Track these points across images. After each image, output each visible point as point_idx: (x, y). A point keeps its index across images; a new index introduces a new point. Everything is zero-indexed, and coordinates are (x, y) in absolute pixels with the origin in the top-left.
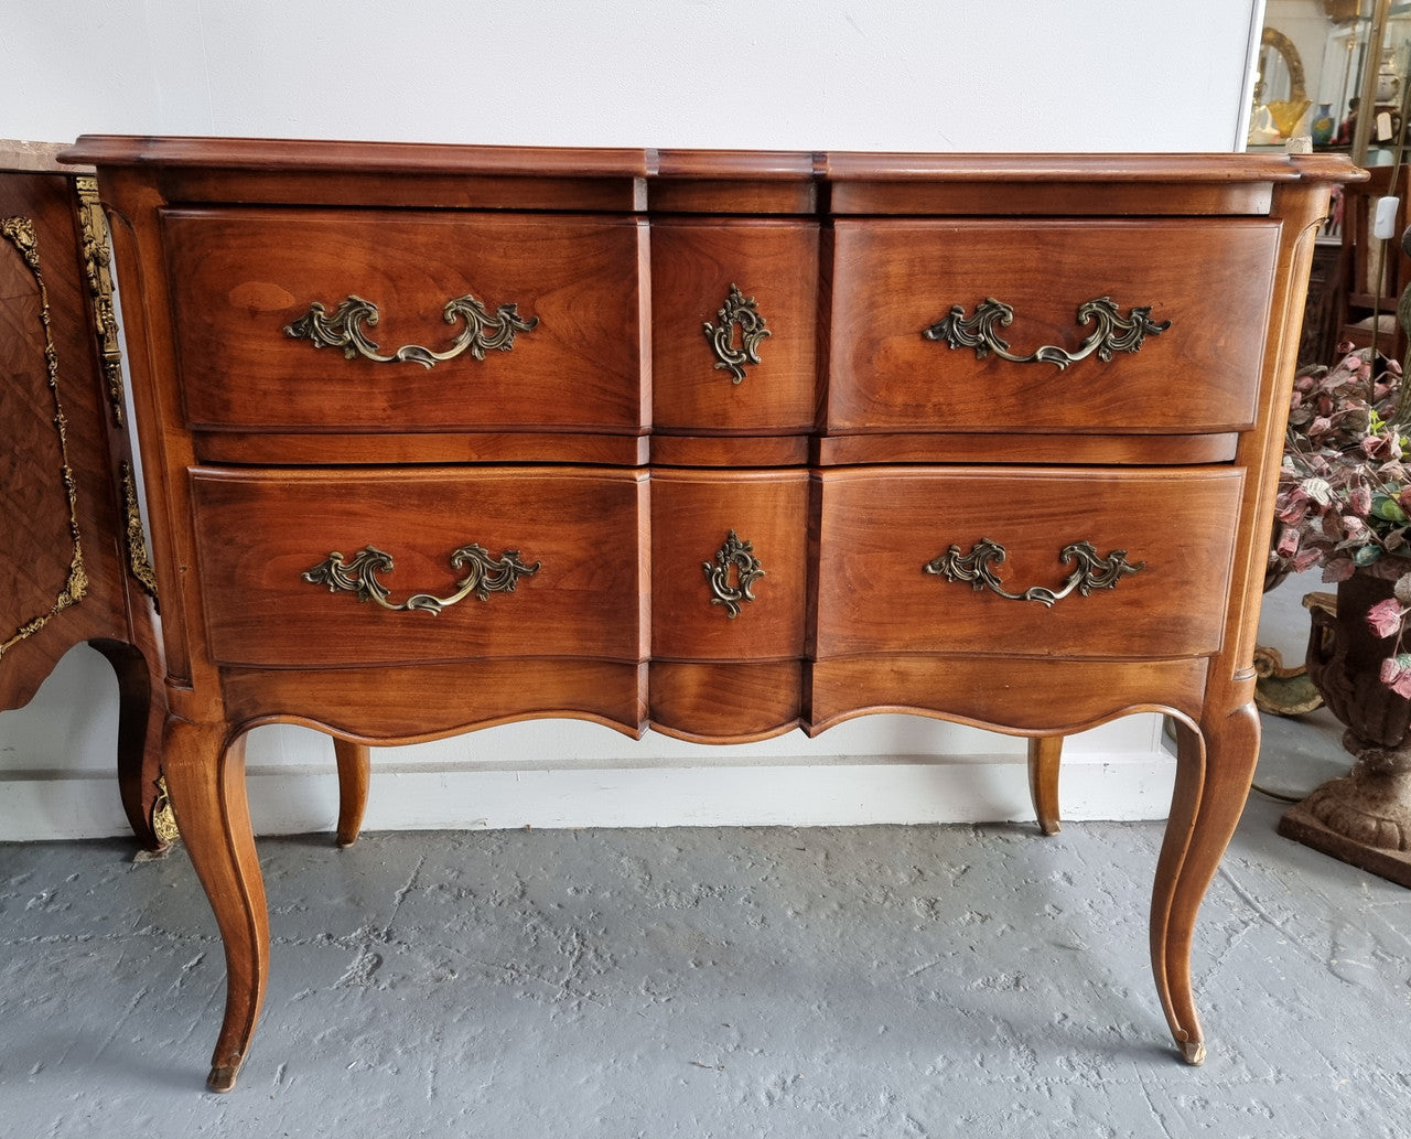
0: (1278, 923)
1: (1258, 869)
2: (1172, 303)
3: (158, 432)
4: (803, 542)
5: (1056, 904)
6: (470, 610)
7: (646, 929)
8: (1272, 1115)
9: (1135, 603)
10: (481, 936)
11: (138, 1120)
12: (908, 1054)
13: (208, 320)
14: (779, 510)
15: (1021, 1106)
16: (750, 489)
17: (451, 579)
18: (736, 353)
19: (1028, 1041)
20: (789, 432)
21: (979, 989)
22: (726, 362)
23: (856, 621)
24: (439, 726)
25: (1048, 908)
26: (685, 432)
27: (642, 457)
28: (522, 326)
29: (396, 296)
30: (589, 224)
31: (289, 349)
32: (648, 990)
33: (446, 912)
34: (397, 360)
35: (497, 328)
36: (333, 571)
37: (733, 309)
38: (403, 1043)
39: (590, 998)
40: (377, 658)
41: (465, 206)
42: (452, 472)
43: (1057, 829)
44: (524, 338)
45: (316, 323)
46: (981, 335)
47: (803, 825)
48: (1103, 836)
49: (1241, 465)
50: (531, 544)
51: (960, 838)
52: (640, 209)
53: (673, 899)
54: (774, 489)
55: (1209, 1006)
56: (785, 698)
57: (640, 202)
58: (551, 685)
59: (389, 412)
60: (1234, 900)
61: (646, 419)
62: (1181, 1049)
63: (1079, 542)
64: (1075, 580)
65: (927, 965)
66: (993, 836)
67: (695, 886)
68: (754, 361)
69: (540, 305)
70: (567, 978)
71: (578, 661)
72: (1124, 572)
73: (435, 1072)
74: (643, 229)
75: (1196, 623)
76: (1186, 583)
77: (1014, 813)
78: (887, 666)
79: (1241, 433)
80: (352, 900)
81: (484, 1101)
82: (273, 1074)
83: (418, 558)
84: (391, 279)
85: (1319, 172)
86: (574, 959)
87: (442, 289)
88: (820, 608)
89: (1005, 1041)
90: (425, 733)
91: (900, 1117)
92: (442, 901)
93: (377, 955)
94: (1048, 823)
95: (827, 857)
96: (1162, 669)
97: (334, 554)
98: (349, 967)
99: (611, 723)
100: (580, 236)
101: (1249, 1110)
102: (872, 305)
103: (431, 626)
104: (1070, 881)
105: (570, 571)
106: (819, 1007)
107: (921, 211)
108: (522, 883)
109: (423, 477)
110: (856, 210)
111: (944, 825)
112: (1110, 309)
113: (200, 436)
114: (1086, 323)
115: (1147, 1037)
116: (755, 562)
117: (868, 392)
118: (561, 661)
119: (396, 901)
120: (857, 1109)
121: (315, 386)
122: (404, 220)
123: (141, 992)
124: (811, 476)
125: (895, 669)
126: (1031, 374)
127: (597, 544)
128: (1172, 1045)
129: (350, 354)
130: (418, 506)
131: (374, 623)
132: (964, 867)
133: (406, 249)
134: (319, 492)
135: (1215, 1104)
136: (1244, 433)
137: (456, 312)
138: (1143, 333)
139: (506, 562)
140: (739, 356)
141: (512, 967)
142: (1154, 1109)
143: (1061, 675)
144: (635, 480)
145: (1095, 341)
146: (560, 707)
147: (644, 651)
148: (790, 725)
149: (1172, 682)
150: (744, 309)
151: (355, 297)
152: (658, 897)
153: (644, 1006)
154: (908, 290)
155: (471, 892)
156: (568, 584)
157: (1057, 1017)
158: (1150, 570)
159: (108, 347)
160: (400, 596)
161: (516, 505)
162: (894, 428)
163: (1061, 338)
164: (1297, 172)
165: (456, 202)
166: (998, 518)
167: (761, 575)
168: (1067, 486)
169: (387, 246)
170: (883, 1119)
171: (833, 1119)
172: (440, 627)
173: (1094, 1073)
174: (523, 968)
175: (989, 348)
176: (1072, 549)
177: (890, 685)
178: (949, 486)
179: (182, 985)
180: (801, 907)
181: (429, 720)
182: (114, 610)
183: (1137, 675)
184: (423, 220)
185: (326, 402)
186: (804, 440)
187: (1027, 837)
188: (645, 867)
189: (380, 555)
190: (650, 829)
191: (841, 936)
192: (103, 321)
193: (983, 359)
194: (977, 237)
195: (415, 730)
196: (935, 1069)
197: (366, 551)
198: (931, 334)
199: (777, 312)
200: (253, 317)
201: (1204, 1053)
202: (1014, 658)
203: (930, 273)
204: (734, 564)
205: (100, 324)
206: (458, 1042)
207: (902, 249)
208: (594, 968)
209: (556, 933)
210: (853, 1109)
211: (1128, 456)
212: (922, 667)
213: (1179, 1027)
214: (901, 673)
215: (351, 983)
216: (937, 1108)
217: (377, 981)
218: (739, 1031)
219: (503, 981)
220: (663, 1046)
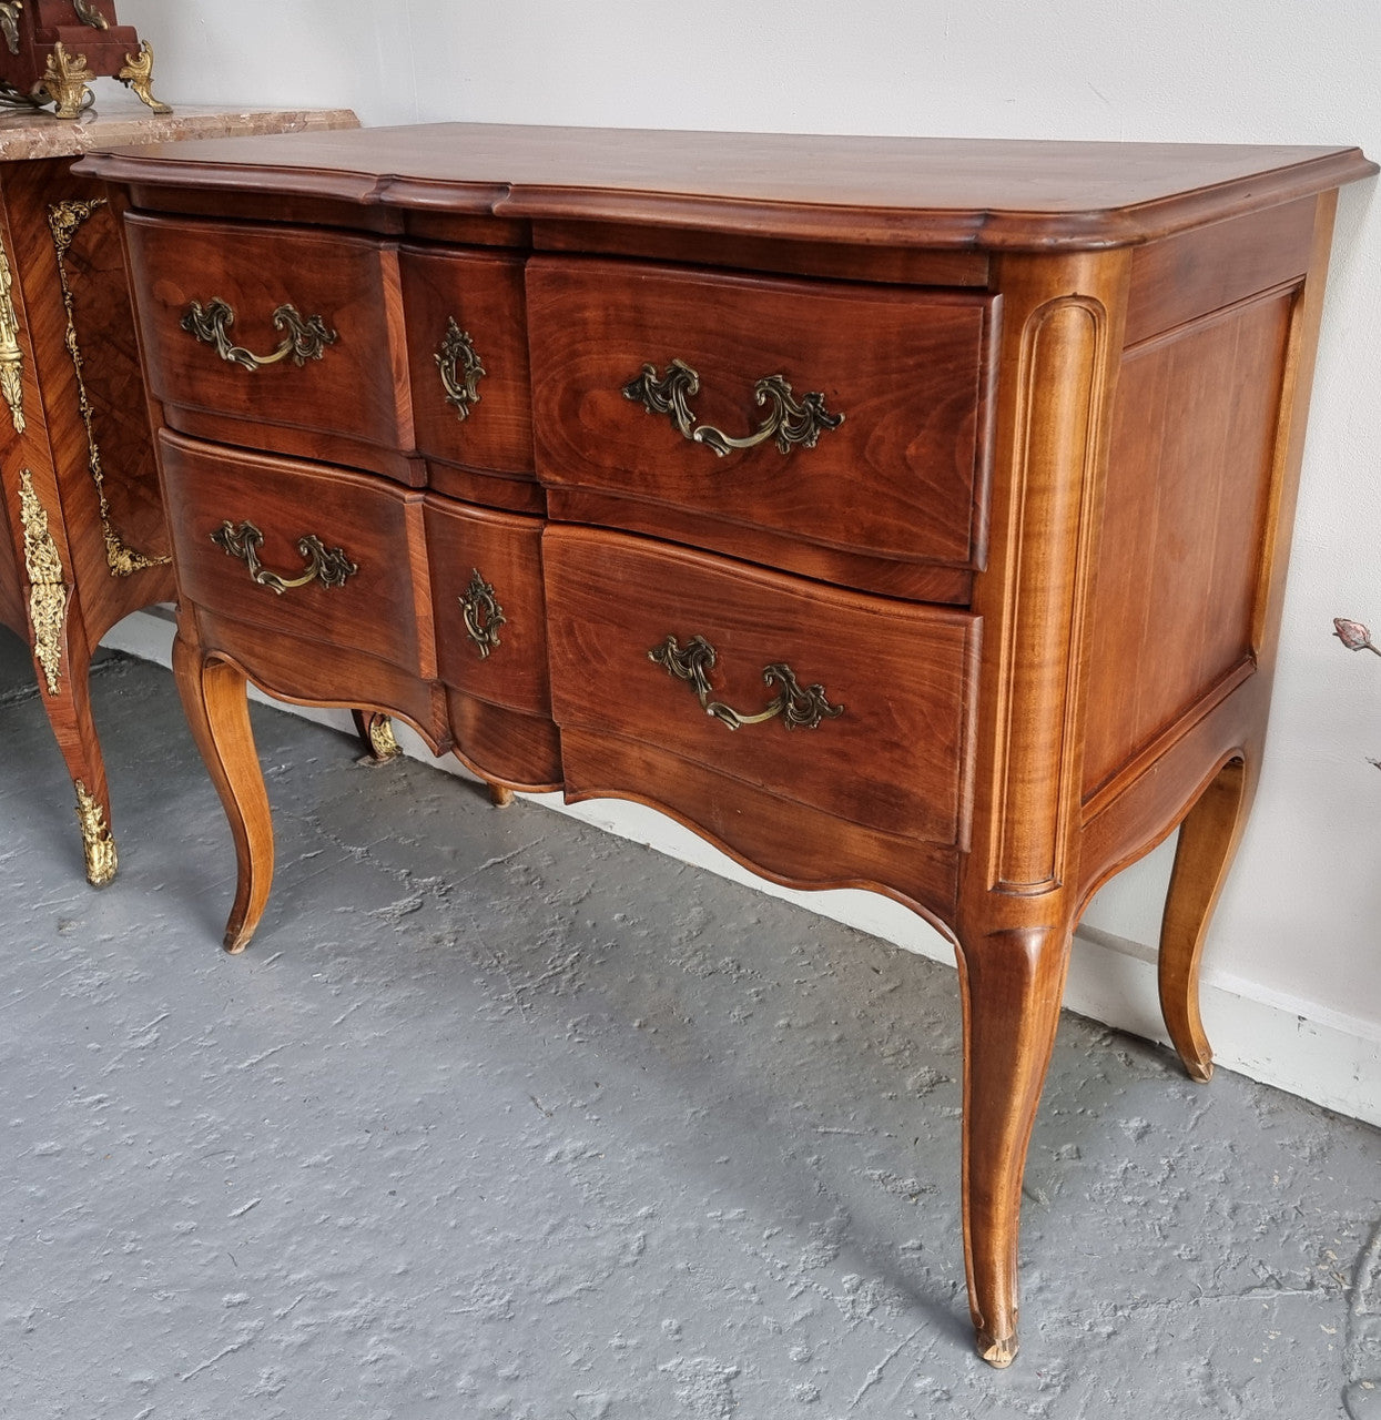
2: (845, 393)
6: (315, 595)
10: (508, 922)
14: (514, 559)
16: (488, 531)
17: (299, 562)
18: (459, 388)
22: (453, 397)
23: (592, 694)
29: (243, 300)
31: (184, 340)
35: (309, 338)
36: (227, 537)
37: (453, 342)
38: (364, 976)
39: (524, 1009)
44: (327, 349)
46: (671, 402)
49: (976, 613)
54: (507, 535)
61: (408, 443)
63: (778, 664)
64: (775, 707)
68: (474, 399)
70: (527, 985)
72: (823, 712)
75: (915, 800)
76: (900, 746)
78: (635, 753)
80: (455, 852)
83: (280, 539)
84: (240, 286)
86: (551, 973)
87: (272, 297)
92: (513, 882)
96: (885, 845)
97: (226, 522)
98: (394, 903)
102: (573, 354)
105: (379, 579)
110: (560, 246)
112: (782, 390)
116: (496, 607)
117: (579, 450)
119: (483, 867)
120: (612, 1206)
125: (643, 758)
130: (275, 493)
133: (247, 259)
138: (817, 425)
139: (335, 559)
140: (460, 393)
142: (880, 1370)
143: (784, 816)
144: (405, 501)
145: (770, 426)
148: (555, 786)
150: (461, 345)
151: (217, 299)
153: (556, 1036)
154: (606, 340)
155: (542, 883)
156: (380, 591)
158: (853, 718)
162: (606, 492)
166: (708, 616)
167: (503, 621)
169: (234, 255)
170: (620, 1225)
173: (869, 1307)
174: (506, 962)
176: (772, 670)
177: (640, 775)
183: (861, 843)
189: (254, 530)
194: (664, 287)
196: (721, 1215)
197: (246, 524)
198: (627, 394)
199: (491, 350)
200: (165, 310)
203: (624, 324)
204: (480, 605)
206: (397, 995)
208: (557, 988)
209: (563, 945)
210: (608, 1203)
211: (828, 573)
212: (666, 764)
213: (976, 1309)
214: (648, 764)
215: (382, 916)
216: (675, 1245)
217: (400, 923)
218: (603, 1094)
219: (480, 965)
220: (529, 1075)
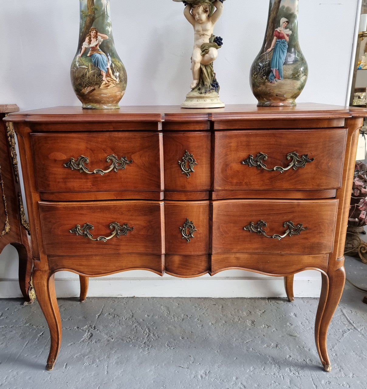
0: (359, 330)
1: (355, 313)
2: (314, 153)
3: (30, 192)
4: (208, 221)
5: (291, 323)
6: (114, 240)
7: (168, 328)
8: (350, 387)
9: (306, 239)
10: (121, 328)
12: (242, 366)
13: (43, 163)
14: (201, 212)
15: (274, 382)
16: (192, 206)
17: (109, 231)
18: (187, 169)
19: (278, 363)
20: (204, 190)
21: (265, 348)
22: (185, 172)
23: (224, 243)
24: (107, 272)
25: (288, 324)
26: (174, 191)
27: (162, 197)
28: (128, 162)
29: (93, 155)
30: (146, 134)
31: (65, 170)
32: (168, 345)
33: (111, 321)
34: (94, 173)
35: (121, 163)
36: (77, 230)
37: (186, 157)
38: (99, 358)
39: (151, 347)
40: (90, 253)
41: (112, 130)
42: (109, 202)
43: (293, 300)
44: (128, 165)
45: (72, 163)
46: (258, 163)
47: (216, 297)
48: (308, 302)
49: (337, 198)
50: (131, 222)
51: (263, 302)
52: (160, 130)
53: (176, 319)
54: (199, 206)
55: (334, 354)
56: (203, 265)
57: (160, 127)
58: (138, 261)
59: (92, 187)
60: (346, 323)
61: (162, 187)
62: (324, 367)
63: (289, 221)
64: (287, 232)
65: (250, 340)
66: (273, 302)
67: (183, 315)
68: (193, 171)
69: (133, 156)
70: (145, 341)
71: (146, 254)
72: (302, 230)
73: (107, 367)
74: (161, 135)
75: (324, 244)
76: (321, 233)
77: (280, 295)
78: (233, 256)
79: (337, 190)
80: (84, 317)
81: (121, 375)
82: (63, 366)
83: (100, 226)
84: (92, 151)
85: (357, 115)
86: (147, 336)
87: (106, 153)
88: (213, 240)
89: (272, 363)
90: (103, 274)
91: (239, 384)
92: (110, 318)
93: (91, 333)
94: (290, 298)
95: (222, 307)
96: (314, 257)
97: (78, 225)
98: (83, 337)
99: (154, 271)
100: (143, 138)
101: (343, 385)
102: (226, 155)
103: (104, 244)
104: (296, 316)
105: (142, 229)
106: (217, 352)
107: (240, 128)
108: (132, 313)
109: (101, 204)
110: (221, 128)
111: (258, 298)
112: (296, 155)
113: (41, 193)
114: (289, 159)
115: (314, 363)
116: (194, 227)
117: (226, 179)
118: (140, 254)
119: (97, 318)
120: (227, 381)
121: (72, 180)
122: (95, 135)
123: (27, 342)
124: (210, 203)
125: (236, 257)
126: (273, 174)
127: (149, 222)
128: (321, 366)
129: (81, 171)
130: (100, 212)
131: (89, 244)
132: (263, 311)
133: (96, 142)
134: (73, 208)
135: (333, 383)
136: (338, 189)
137: (110, 159)
138: (306, 162)
139: (124, 227)
140: (188, 170)
141: (129, 338)
142: (314, 384)
143: (284, 259)
144: (160, 204)
145: (292, 164)
146: (141, 267)
147: (163, 251)
148: (205, 272)
149: (318, 261)
150: (190, 157)
151: (82, 156)
152: (171, 318)
153: (167, 350)
154: (237, 150)
155: (118, 316)
156: (142, 233)
157: (288, 356)
158: (310, 229)
159: (14, 161)
160: (96, 236)
161: (127, 211)
162: (234, 189)
163: (282, 163)
164: (351, 115)
165: (109, 129)
166: (265, 214)
167: (196, 230)
168: (284, 205)
169: (91, 142)
170: (234, 384)
171: (219, 384)
172: (107, 245)
173: (297, 373)
174: (132, 338)
175: (260, 166)
176: (287, 223)
177: (234, 261)
178: (250, 205)
179: (38, 340)
180: (213, 322)
181: (104, 270)
182: (17, 234)
183: (307, 259)
184: (101, 135)
185: (75, 184)
186: (208, 192)
187: (284, 302)
188: (168, 309)
189: (90, 225)
190: (170, 298)
191: (225, 331)
192: (13, 153)
193: (259, 169)
194: (256, 135)
195: (100, 273)
196: (250, 370)
197: (86, 224)
198: (243, 163)
199: (199, 157)
200: (55, 162)
201: (331, 368)
202: (270, 254)
203: (243, 146)
204: (188, 227)
205: (12, 154)
206: (114, 359)
207: (235, 139)
208: (153, 338)
209: (142, 328)
210: (225, 381)
211: (302, 196)
212: (243, 257)
213: (323, 361)
214: (237, 258)
215: (84, 341)
216: (249, 382)
217: (91, 341)
218: (194, 358)
219: (127, 342)
220: (172, 362)
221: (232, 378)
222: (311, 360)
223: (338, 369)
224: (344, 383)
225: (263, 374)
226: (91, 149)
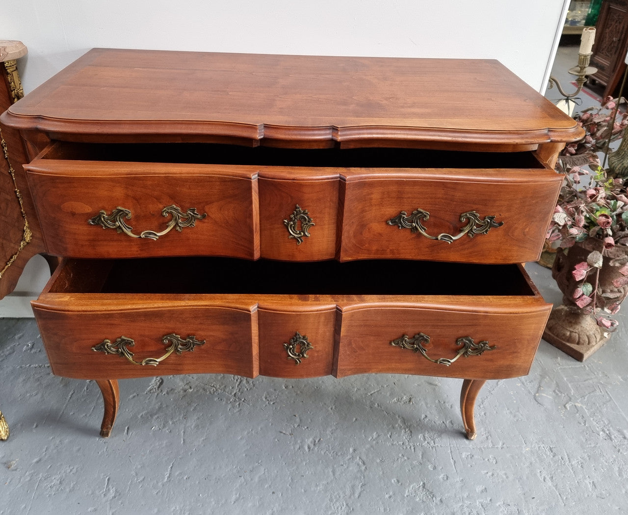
2: (505, 215)
8: (496, 462)
11: (75, 449)
12: (363, 431)
13: (53, 215)
15: (402, 455)
18: (298, 232)
19: (409, 427)
21: (395, 403)
22: (294, 236)
28: (199, 216)
29: (139, 206)
31: (91, 229)
32: (266, 398)
35: (187, 219)
38: (172, 419)
39: (243, 401)
44: (200, 222)
45: (103, 219)
46: (414, 224)
55: (483, 413)
61: (257, 255)
65: (376, 391)
68: (307, 236)
69: (207, 208)
70: (235, 391)
73: (184, 432)
74: (254, 180)
81: (202, 445)
82: (124, 430)
84: (137, 200)
86: (238, 383)
87: (161, 203)
89: (401, 427)
91: (356, 458)
93: (161, 379)
98: (150, 384)
100: (225, 181)
101: (488, 460)
102: (363, 211)
105: (220, 343)
106: (331, 409)
112: (476, 216)
114: (463, 222)
115: (456, 427)
117: (360, 246)
120: (341, 454)
123: (72, 392)
128: (464, 431)
129: (119, 232)
133: (142, 187)
135: (476, 457)
137: (167, 212)
138: (490, 227)
140: (300, 234)
141: (214, 386)
142: (452, 458)
144: (250, 311)
145: (467, 229)
150: (302, 215)
151: (119, 208)
153: (264, 406)
154: (381, 204)
156: (220, 348)
157: (423, 416)
161: (192, 318)
169: (133, 186)
170: (350, 459)
171: (332, 458)
173: (432, 442)
174: (218, 387)
175: (417, 229)
179: (87, 389)
185: (110, 249)
193: (414, 233)
194: (415, 183)
196: (372, 438)
198: (390, 223)
199: (318, 215)
200: (73, 216)
207: (380, 188)
208: (246, 388)
210: (339, 454)
213: (467, 428)
215: (152, 391)
216: (370, 455)
217: (161, 391)
218: (300, 418)
219: (210, 393)
220: (270, 424)
221: (349, 449)
222: (453, 422)
223: (485, 436)
224: (491, 457)
225: (389, 444)
226: (134, 198)
